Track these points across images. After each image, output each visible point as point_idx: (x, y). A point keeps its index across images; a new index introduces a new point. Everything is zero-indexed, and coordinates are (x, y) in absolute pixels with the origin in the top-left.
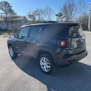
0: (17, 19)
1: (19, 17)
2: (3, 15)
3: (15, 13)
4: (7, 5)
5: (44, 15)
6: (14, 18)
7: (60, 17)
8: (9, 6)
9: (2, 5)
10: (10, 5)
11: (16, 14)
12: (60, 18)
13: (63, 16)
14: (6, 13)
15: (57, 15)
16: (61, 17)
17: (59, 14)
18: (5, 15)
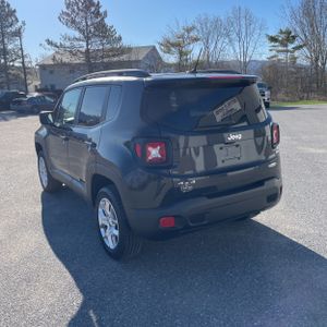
0: (124, 57)
1: (129, 50)
2: (76, 43)
3: (117, 35)
4: (93, 9)
5: (227, 40)
6: (113, 56)
7: (286, 46)
8: (97, 14)
9: (73, 11)
10: (101, 10)
11: (120, 39)
12: (287, 51)
13: (296, 43)
14: (87, 39)
15: (273, 39)
16: (290, 47)
17: (283, 36)
18: (84, 44)
